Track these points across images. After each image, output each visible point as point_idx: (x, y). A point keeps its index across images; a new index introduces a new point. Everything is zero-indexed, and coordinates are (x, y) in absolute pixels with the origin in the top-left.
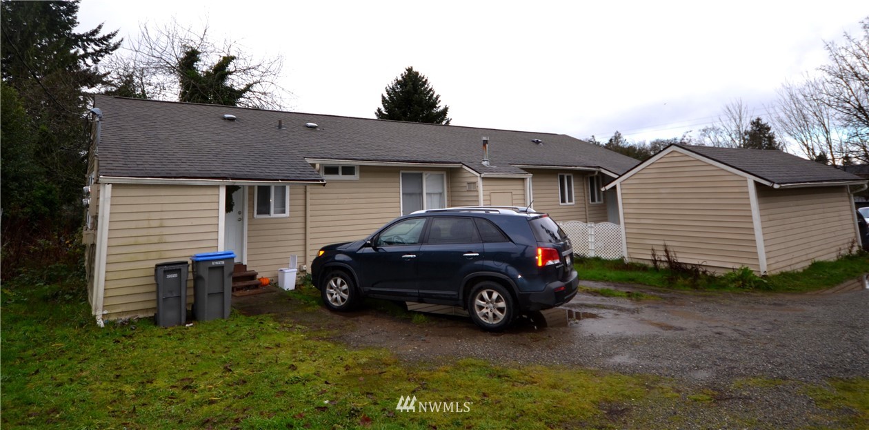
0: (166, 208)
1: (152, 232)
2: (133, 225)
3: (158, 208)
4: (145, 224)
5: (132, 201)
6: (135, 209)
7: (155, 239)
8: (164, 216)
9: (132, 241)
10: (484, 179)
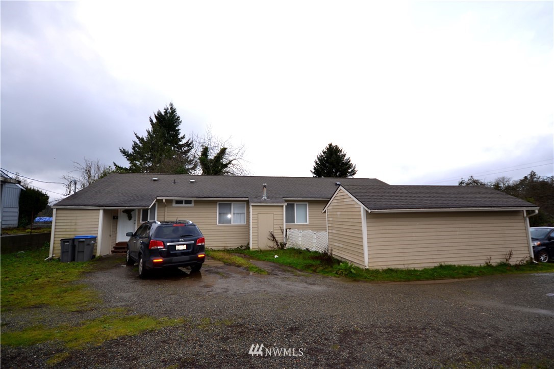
0: (78, 218)
1: (72, 227)
2: (65, 224)
3: (75, 218)
4: (70, 224)
5: (65, 215)
6: (66, 218)
7: (73, 230)
8: (77, 221)
9: (64, 230)
10: (253, 206)
